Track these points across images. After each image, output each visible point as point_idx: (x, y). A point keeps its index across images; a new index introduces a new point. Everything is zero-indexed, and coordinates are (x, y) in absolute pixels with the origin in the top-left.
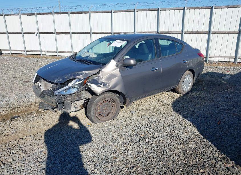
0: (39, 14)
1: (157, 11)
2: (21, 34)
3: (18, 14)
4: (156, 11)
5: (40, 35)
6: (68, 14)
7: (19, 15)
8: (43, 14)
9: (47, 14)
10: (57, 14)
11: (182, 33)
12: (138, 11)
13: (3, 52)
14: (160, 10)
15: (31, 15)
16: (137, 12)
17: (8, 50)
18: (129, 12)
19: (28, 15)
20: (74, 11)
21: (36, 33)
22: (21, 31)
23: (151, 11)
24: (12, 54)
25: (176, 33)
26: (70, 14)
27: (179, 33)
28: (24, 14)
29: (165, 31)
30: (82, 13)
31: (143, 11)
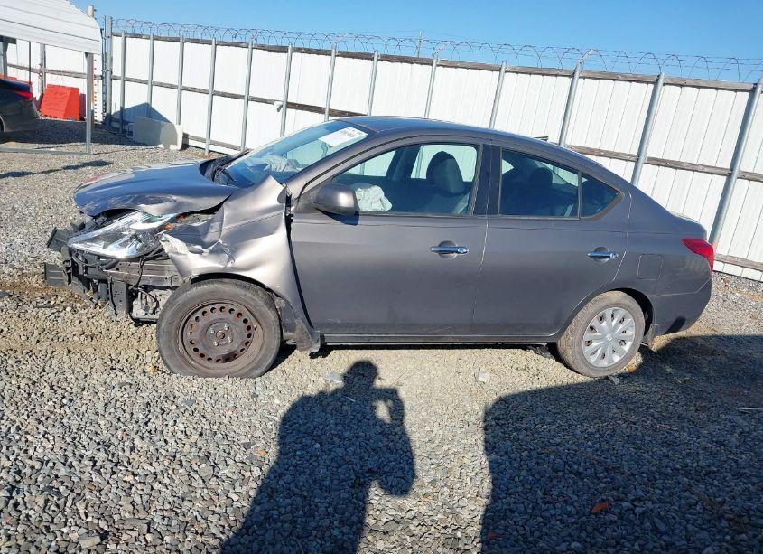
0: (299, 50)
1: (651, 86)
2: (242, 102)
3: (248, 44)
4: (648, 83)
5: (289, 110)
6: (372, 59)
7: (250, 46)
8: (309, 51)
9: (319, 52)
10: (344, 57)
11: (729, 176)
12: (584, 78)
13: (191, 142)
14: (661, 81)
15: (278, 52)
16: (582, 79)
17: (203, 141)
18: (556, 75)
19: (271, 50)
20: (392, 52)
21: (277, 105)
22: (242, 93)
23: (631, 81)
24: (210, 151)
25: (706, 170)
26: (379, 60)
27: (718, 171)
28: (262, 47)
29: (666, 158)
30: (412, 63)
31: (604, 79)
